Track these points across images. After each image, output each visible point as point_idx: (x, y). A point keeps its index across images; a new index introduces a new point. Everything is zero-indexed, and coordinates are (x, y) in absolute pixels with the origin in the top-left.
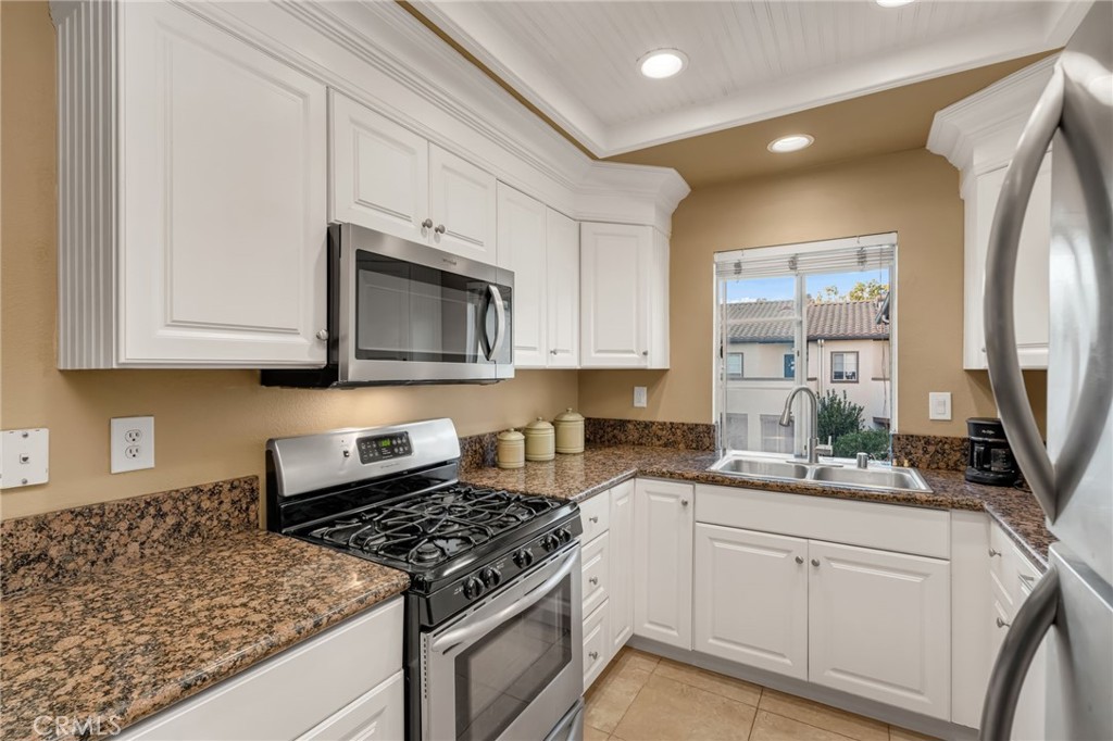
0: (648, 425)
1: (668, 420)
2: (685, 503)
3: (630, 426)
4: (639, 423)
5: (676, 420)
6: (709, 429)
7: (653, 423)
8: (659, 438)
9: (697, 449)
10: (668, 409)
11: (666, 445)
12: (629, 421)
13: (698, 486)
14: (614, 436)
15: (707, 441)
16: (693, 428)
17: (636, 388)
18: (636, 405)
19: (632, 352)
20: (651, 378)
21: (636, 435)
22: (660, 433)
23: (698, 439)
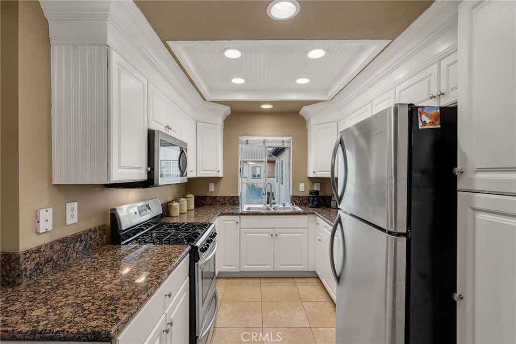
0: (215, 198)
1: (223, 195)
2: (237, 222)
3: (208, 198)
4: (212, 197)
5: (226, 195)
6: (237, 198)
7: (217, 197)
8: (219, 202)
9: (233, 205)
10: (223, 191)
11: (222, 204)
12: (208, 197)
13: (241, 216)
14: (202, 203)
15: (237, 202)
16: (232, 198)
17: (210, 184)
18: (210, 190)
19: (214, 171)
20: (216, 180)
21: (210, 202)
22: (219, 200)
23: (234, 201)
